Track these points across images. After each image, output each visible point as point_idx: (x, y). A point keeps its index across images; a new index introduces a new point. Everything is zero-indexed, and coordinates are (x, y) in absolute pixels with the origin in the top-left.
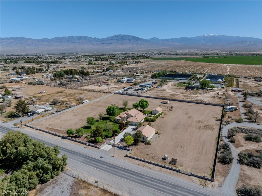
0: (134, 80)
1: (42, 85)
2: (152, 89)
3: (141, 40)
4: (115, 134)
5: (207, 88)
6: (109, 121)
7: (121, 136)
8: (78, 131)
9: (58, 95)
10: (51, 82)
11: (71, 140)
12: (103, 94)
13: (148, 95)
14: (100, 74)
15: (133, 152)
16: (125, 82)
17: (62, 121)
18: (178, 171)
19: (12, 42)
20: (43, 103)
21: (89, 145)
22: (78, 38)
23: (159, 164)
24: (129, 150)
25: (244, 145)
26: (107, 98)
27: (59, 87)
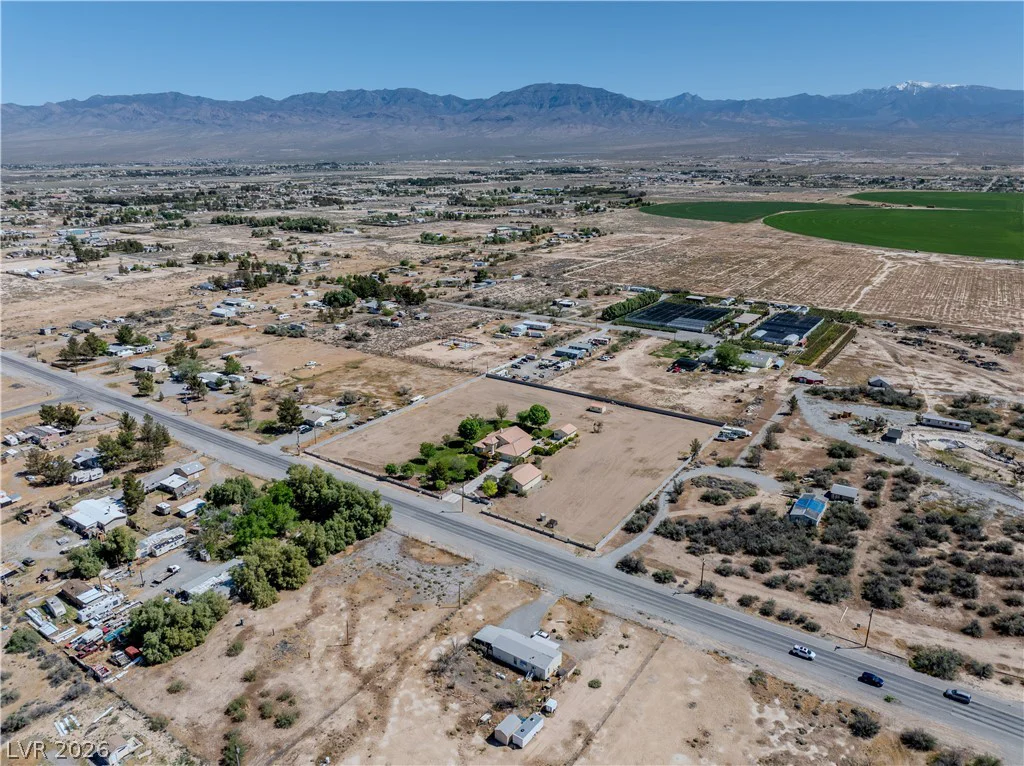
0: (549, 326)
1: (302, 336)
2: (586, 363)
3: (630, 104)
4: (470, 475)
5: (731, 367)
6: (462, 450)
7: (479, 480)
8: (405, 469)
9: (350, 375)
10: (322, 326)
11: (392, 483)
12: (458, 378)
13: (566, 386)
14: (455, 292)
15: (494, 508)
16: (520, 334)
17: (370, 445)
18: (552, 536)
19: (141, 114)
20: (320, 397)
21: (423, 493)
22: (384, 99)
23: (527, 525)
24: (487, 504)
25: (689, 507)
26: (466, 390)
27: (348, 348)
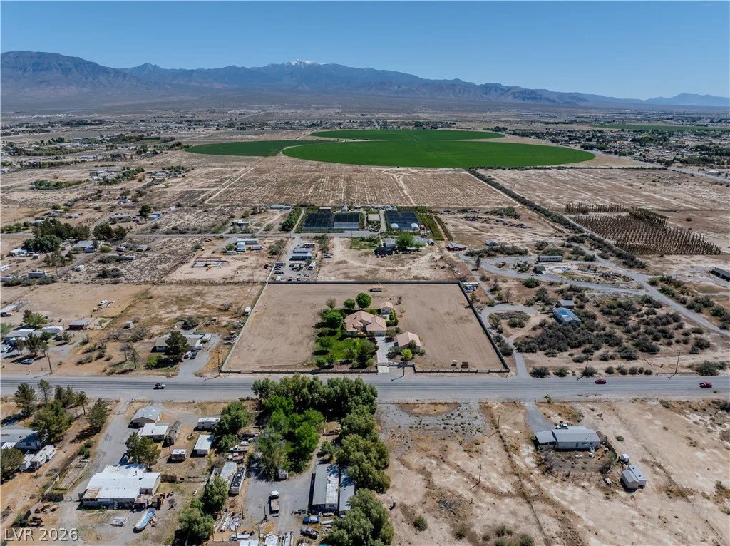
0: (257, 240)
2: (321, 261)
3: (105, 71)
5: (409, 248)
9: (155, 305)
15: (418, 367)
16: (245, 249)
18: (476, 372)
21: (360, 372)
25: (512, 333)
27: (115, 283)
